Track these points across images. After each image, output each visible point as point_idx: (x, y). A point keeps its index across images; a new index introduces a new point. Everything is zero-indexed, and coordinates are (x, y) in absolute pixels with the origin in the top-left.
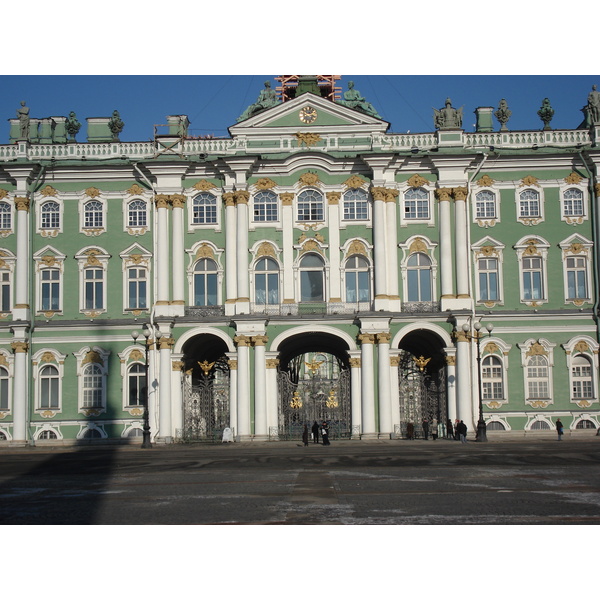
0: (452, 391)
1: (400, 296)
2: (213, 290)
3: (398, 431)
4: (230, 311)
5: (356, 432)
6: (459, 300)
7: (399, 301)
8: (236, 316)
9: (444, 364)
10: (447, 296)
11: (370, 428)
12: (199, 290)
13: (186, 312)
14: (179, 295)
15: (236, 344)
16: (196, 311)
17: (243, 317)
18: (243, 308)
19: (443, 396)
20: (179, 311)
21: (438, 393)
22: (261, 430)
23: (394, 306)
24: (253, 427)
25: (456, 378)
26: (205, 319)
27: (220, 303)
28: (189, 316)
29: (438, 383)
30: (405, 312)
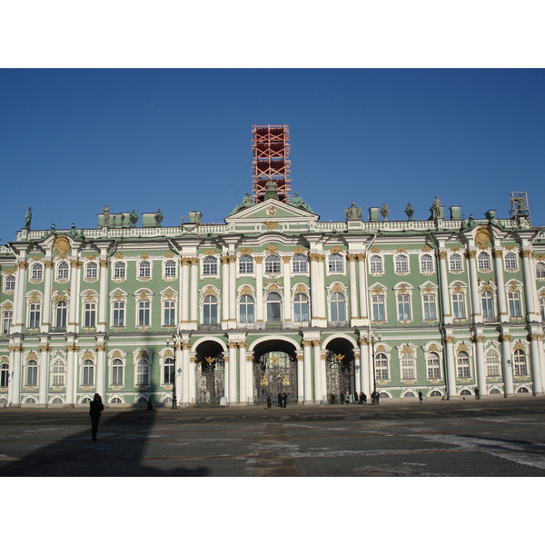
0: (358, 375)
1: (327, 318)
2: (214, 314)
3: (326, 399)
4: (224, 327)
5: (300, 400)
6: (361, 320)
7: (326, 321)
8: (228, 330)
9: (353, 358)
10: (354, 318)
11: (309, 398)
12: (206, 314)
13: (198, 328)
14: (194, 317)
15: (228, 347)
16: (204, 327)
17: (232, 330)
18: (232, 325)
19: (352, 378)
20: (194, 327)
21: (350, 376)
22: (243, 399)
23: (323, 324)
24: (239, 397)
25: (360, 367)
26: (209, 332)
27: (218, 322)
28: (200, 330)
29: (349, 370)
30: (330, 328)
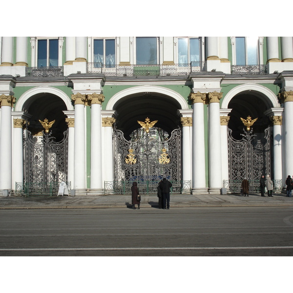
0: (278, 150)
1: (229, 59)
2: (54, 55)
3: (227, 186)
4: (68, 71)
5: (187, 187)
6: (285, 63)
7: (229, 64)
9: (271, 123)
10: (273, 60)
11: (201, 184)
12: (41, 55)
13: (28, 74)
14: (21, 57)
15: (73, 103)
16: (38, 73)
17: (79, 76)
18: (81, 68)
19: (268, 154)
20: (21, 72)
21: (264, 151)
22: (96, 185)
24: (89, 181)
25: (283, 137)
26: (45, 80)
27: (60, 64)
28: (31, 76)
29: (264, 142)
30: (234, 75)
